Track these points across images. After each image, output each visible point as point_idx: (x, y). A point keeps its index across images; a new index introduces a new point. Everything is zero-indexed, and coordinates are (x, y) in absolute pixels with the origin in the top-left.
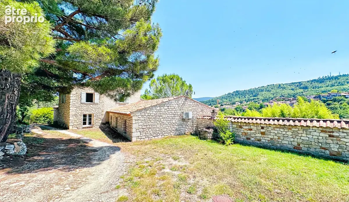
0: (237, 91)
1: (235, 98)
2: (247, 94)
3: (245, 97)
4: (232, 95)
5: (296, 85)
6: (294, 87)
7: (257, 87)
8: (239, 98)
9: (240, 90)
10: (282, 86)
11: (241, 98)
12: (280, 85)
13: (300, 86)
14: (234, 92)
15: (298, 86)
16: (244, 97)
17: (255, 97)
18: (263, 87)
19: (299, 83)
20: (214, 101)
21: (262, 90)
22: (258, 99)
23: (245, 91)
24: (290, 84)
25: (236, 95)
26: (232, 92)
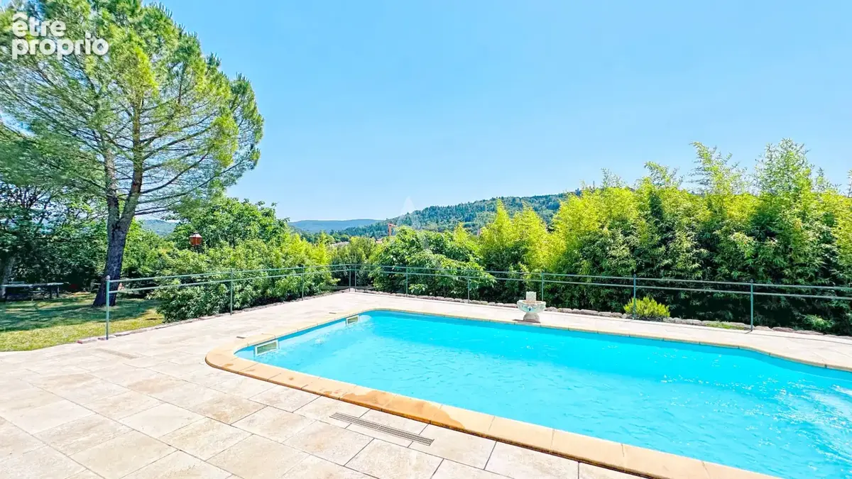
0: (433, 209)
1: (428, 222)
2: (453, 215)
3: (448, 221)
4: (423, 215)
5: (542, 201)
6: (537, 205)
7: (473, 202)
8: (437, 222)
9: (440, 206)
10: (518, 201)
11: (440, 222)
12: (514, 199)
13: (547, 203)
14: (427, 209)
15: (544, 202)
16: (446, 221)
17: (467, 223)
18: (484, 201)
19: (546, 197)
20: (383, 228)
21: (481, 208)
22: (474, 225)
23: (448, 207)
24: (531, 198)
25: (430, 216)
26: (422, 210)
